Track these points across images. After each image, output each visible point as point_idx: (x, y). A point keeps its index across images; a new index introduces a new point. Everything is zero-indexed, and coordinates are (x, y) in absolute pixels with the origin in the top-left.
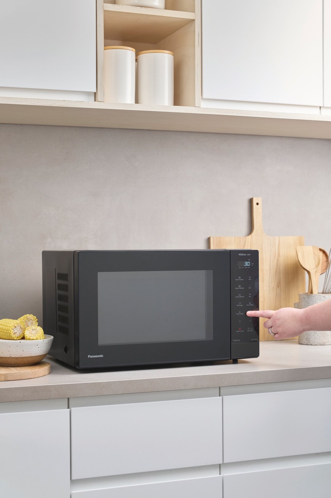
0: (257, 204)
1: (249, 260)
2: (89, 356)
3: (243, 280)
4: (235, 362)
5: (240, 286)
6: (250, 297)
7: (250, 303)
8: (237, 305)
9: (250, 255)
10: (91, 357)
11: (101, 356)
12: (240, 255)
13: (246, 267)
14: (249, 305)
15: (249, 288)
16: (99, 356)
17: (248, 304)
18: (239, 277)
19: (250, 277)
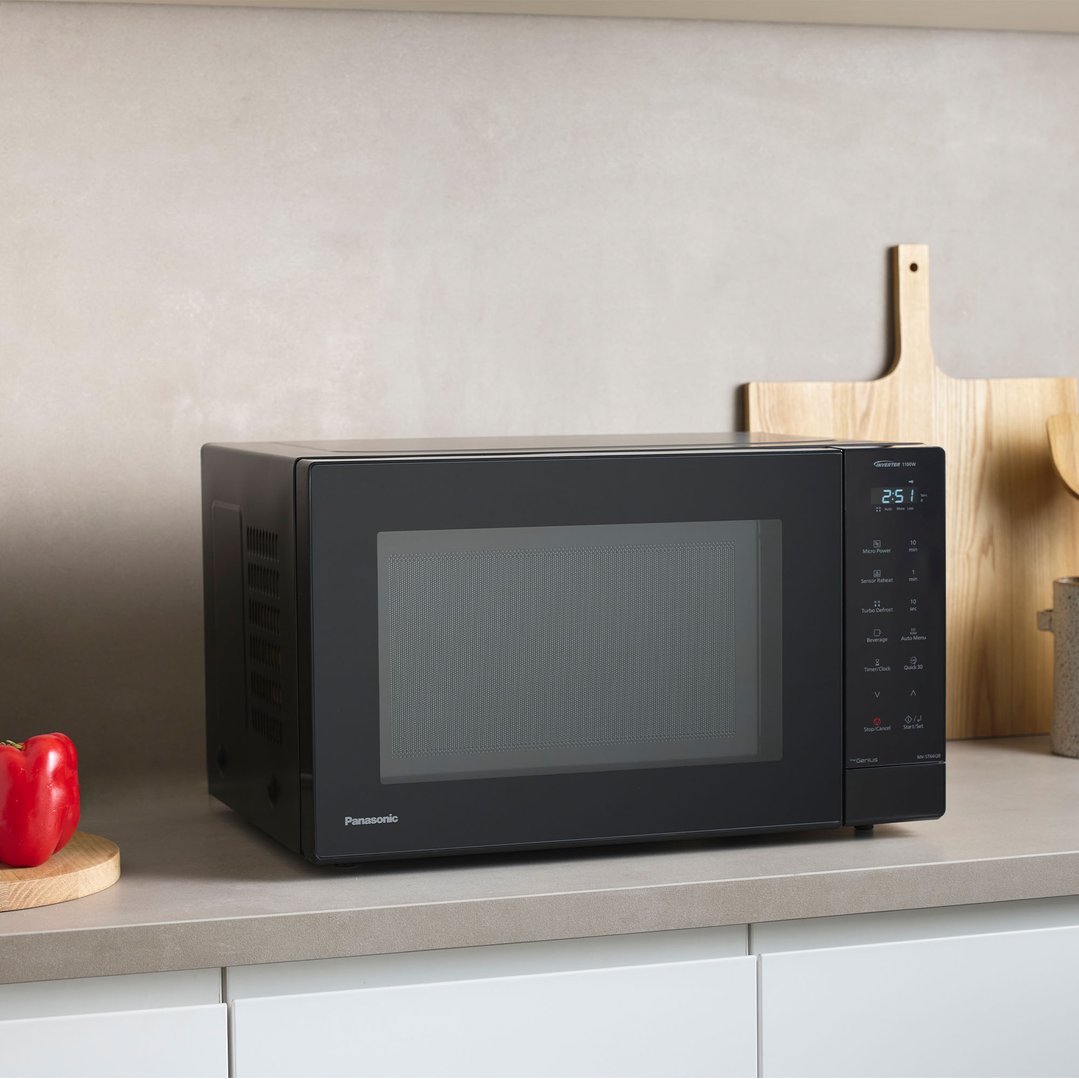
0: (914, 267)
1: (912, 482)
2: (348, 820)
3: (888, 551)
4: (863, 832)
5: (877, 574)
6: (912, 609)
7: (913, 631)
8: (869, 640)
9: (914, 464)
10: (357, 822)
11: (391, 819)
12: (878, 464)
13: (898, 509)
14: (908, 638)
15: (911, 579)
16: (383, 820)
17: (905, 636)
18: (877, 543)
19: (914, 542)
